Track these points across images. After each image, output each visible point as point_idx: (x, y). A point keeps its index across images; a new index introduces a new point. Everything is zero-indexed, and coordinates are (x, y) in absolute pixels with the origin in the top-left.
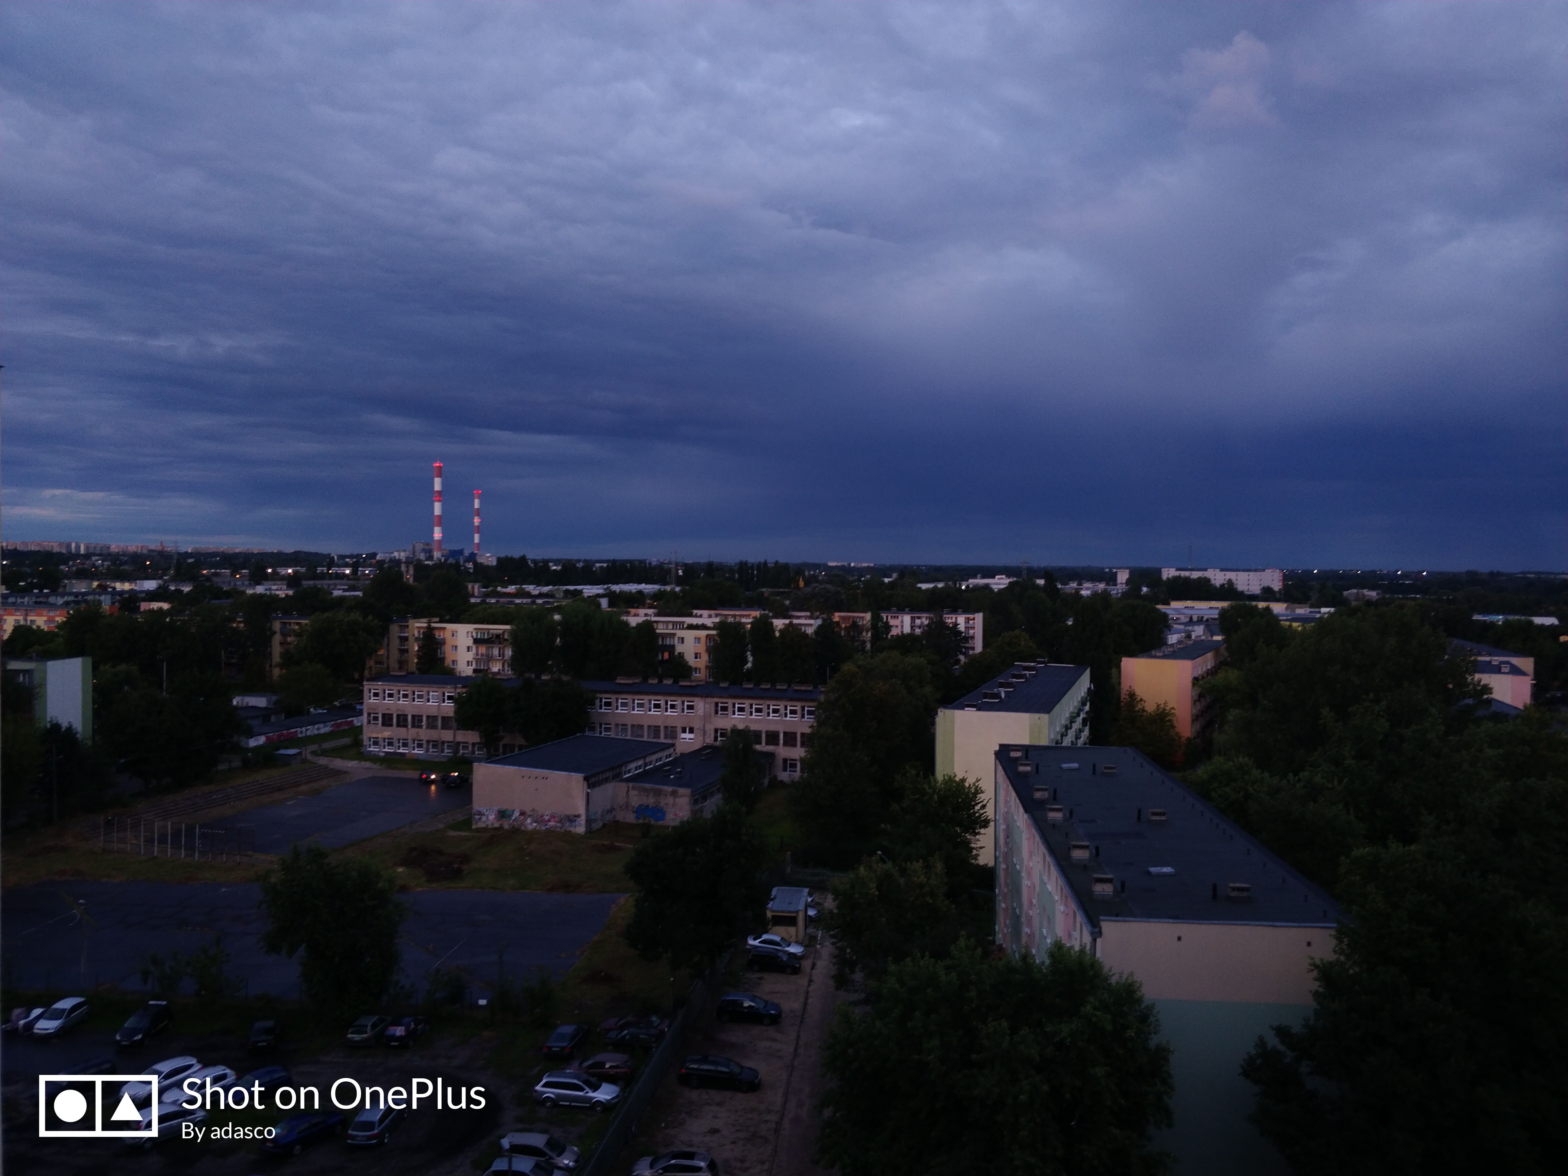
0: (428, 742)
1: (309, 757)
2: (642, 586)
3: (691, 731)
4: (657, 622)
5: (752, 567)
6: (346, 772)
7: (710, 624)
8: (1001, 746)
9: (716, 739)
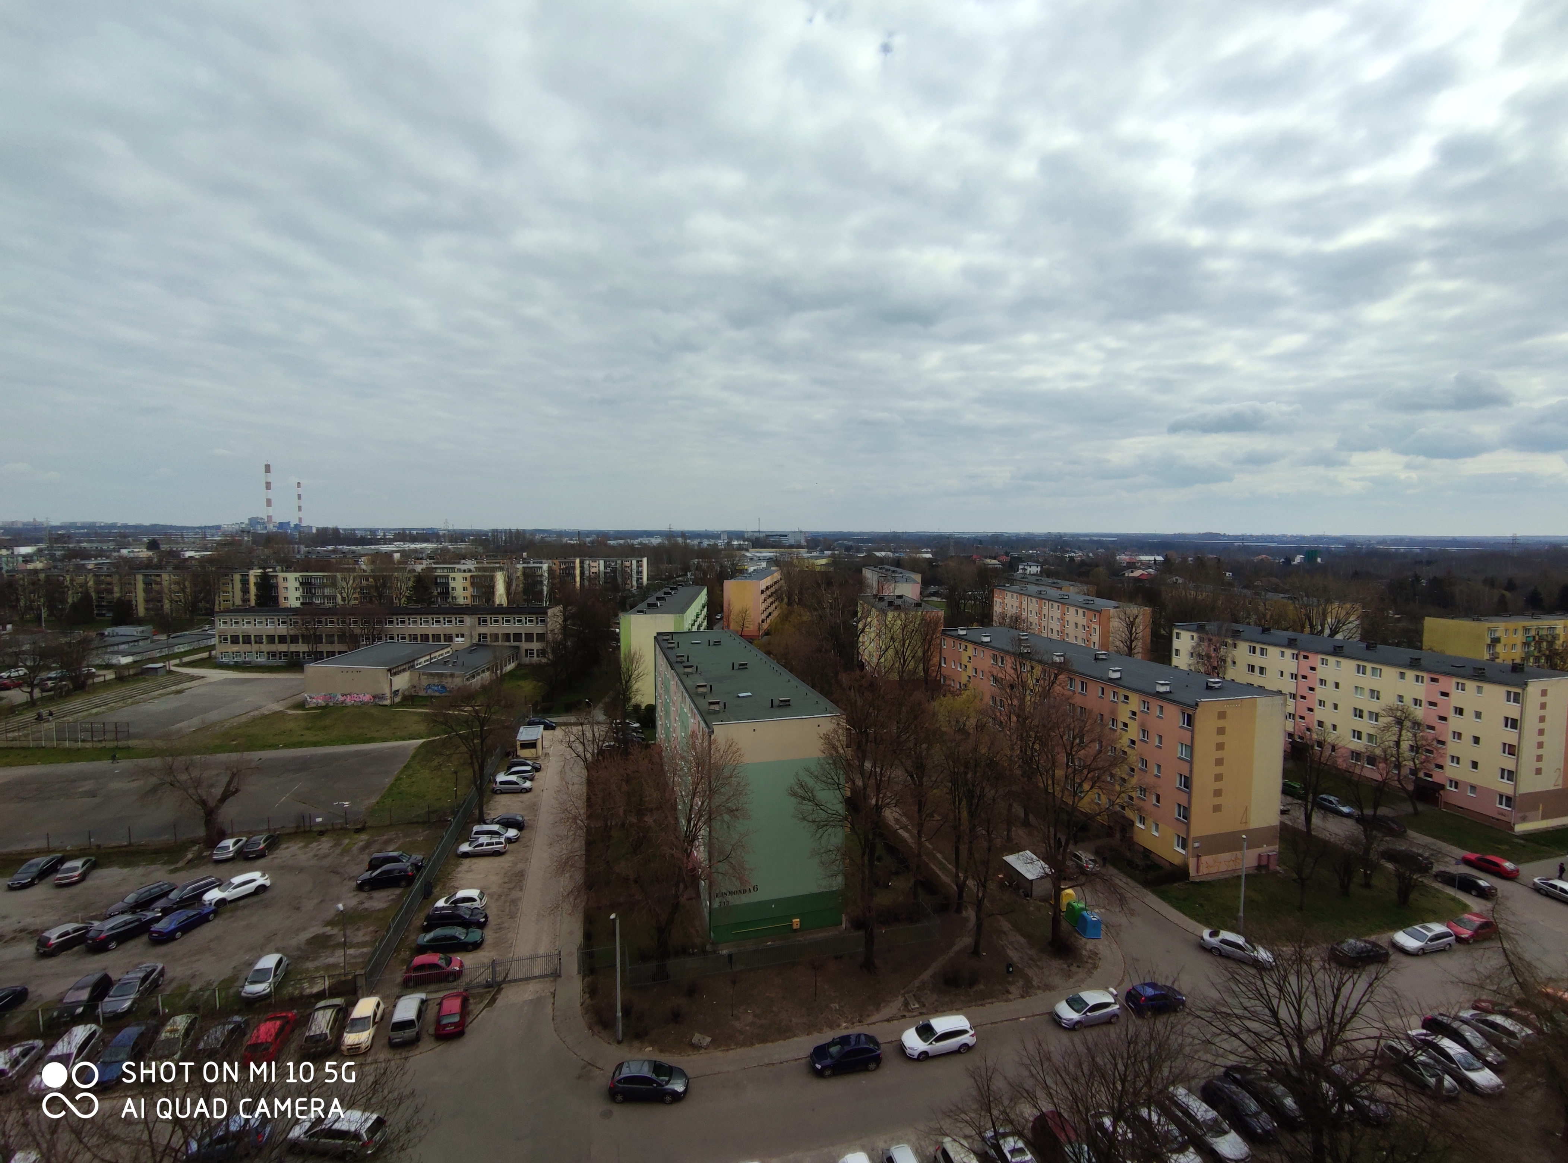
0: (268, 653)
1: (173, 668)
2: (424, 545)
3: (463, 636)
4: (436, 568)
5: (501, 532)
6: (203, 677)
7: (473, 569)
8: (658, 634)
9: (480, 640)
